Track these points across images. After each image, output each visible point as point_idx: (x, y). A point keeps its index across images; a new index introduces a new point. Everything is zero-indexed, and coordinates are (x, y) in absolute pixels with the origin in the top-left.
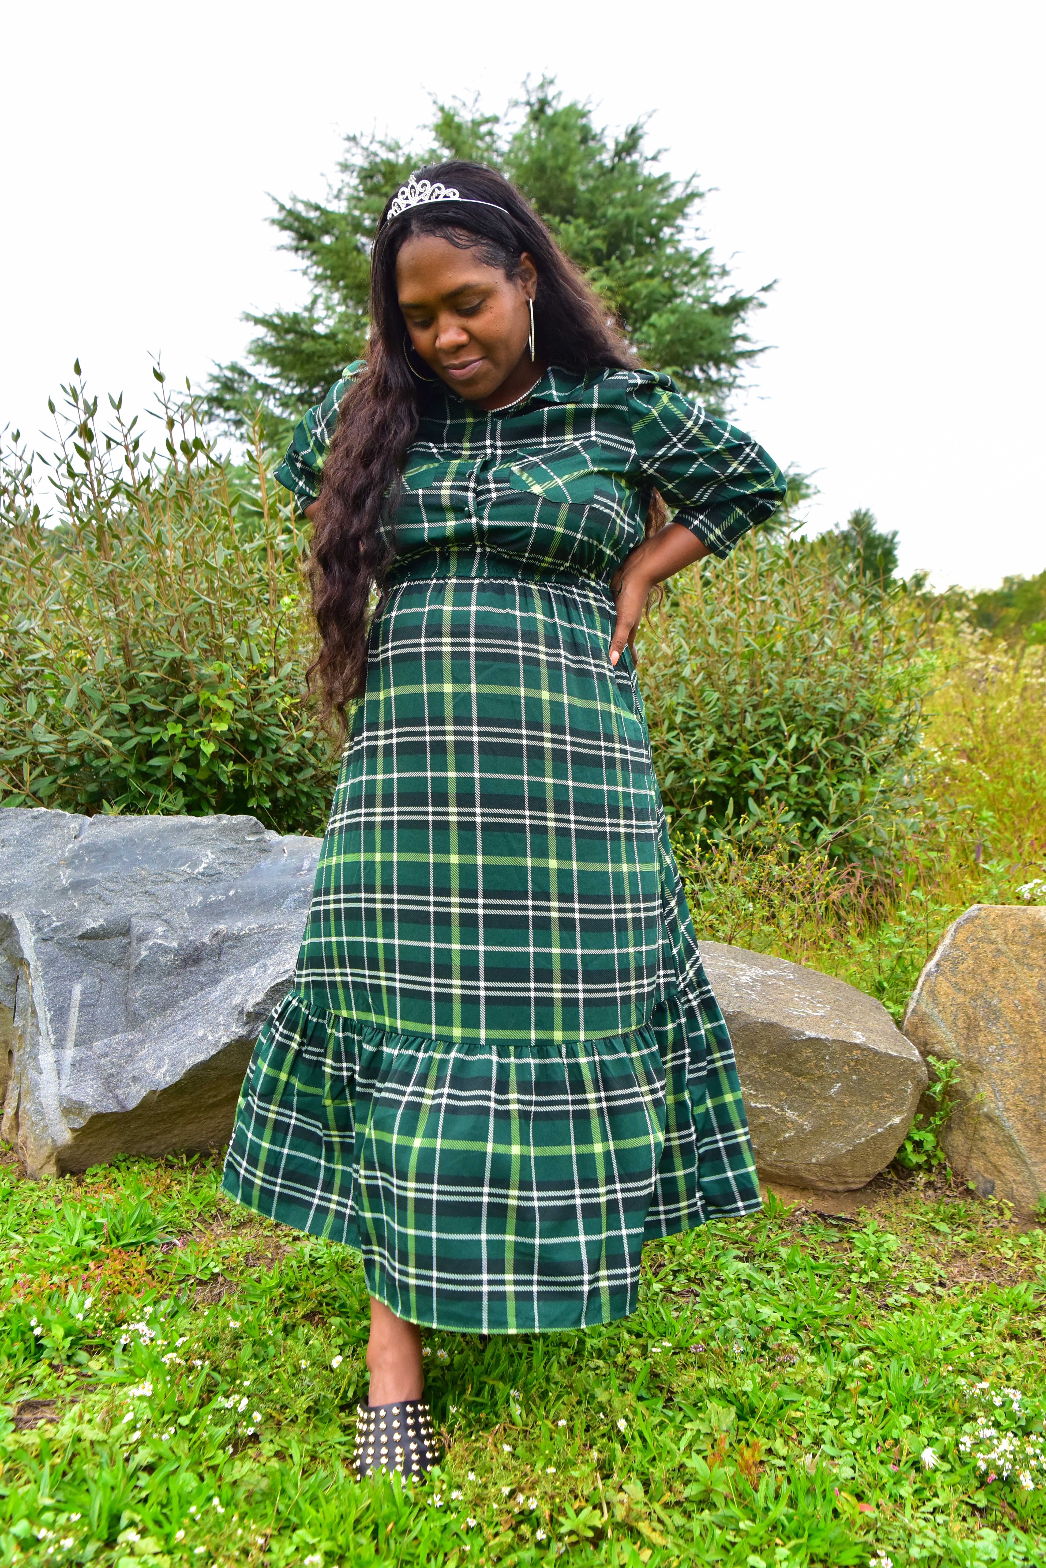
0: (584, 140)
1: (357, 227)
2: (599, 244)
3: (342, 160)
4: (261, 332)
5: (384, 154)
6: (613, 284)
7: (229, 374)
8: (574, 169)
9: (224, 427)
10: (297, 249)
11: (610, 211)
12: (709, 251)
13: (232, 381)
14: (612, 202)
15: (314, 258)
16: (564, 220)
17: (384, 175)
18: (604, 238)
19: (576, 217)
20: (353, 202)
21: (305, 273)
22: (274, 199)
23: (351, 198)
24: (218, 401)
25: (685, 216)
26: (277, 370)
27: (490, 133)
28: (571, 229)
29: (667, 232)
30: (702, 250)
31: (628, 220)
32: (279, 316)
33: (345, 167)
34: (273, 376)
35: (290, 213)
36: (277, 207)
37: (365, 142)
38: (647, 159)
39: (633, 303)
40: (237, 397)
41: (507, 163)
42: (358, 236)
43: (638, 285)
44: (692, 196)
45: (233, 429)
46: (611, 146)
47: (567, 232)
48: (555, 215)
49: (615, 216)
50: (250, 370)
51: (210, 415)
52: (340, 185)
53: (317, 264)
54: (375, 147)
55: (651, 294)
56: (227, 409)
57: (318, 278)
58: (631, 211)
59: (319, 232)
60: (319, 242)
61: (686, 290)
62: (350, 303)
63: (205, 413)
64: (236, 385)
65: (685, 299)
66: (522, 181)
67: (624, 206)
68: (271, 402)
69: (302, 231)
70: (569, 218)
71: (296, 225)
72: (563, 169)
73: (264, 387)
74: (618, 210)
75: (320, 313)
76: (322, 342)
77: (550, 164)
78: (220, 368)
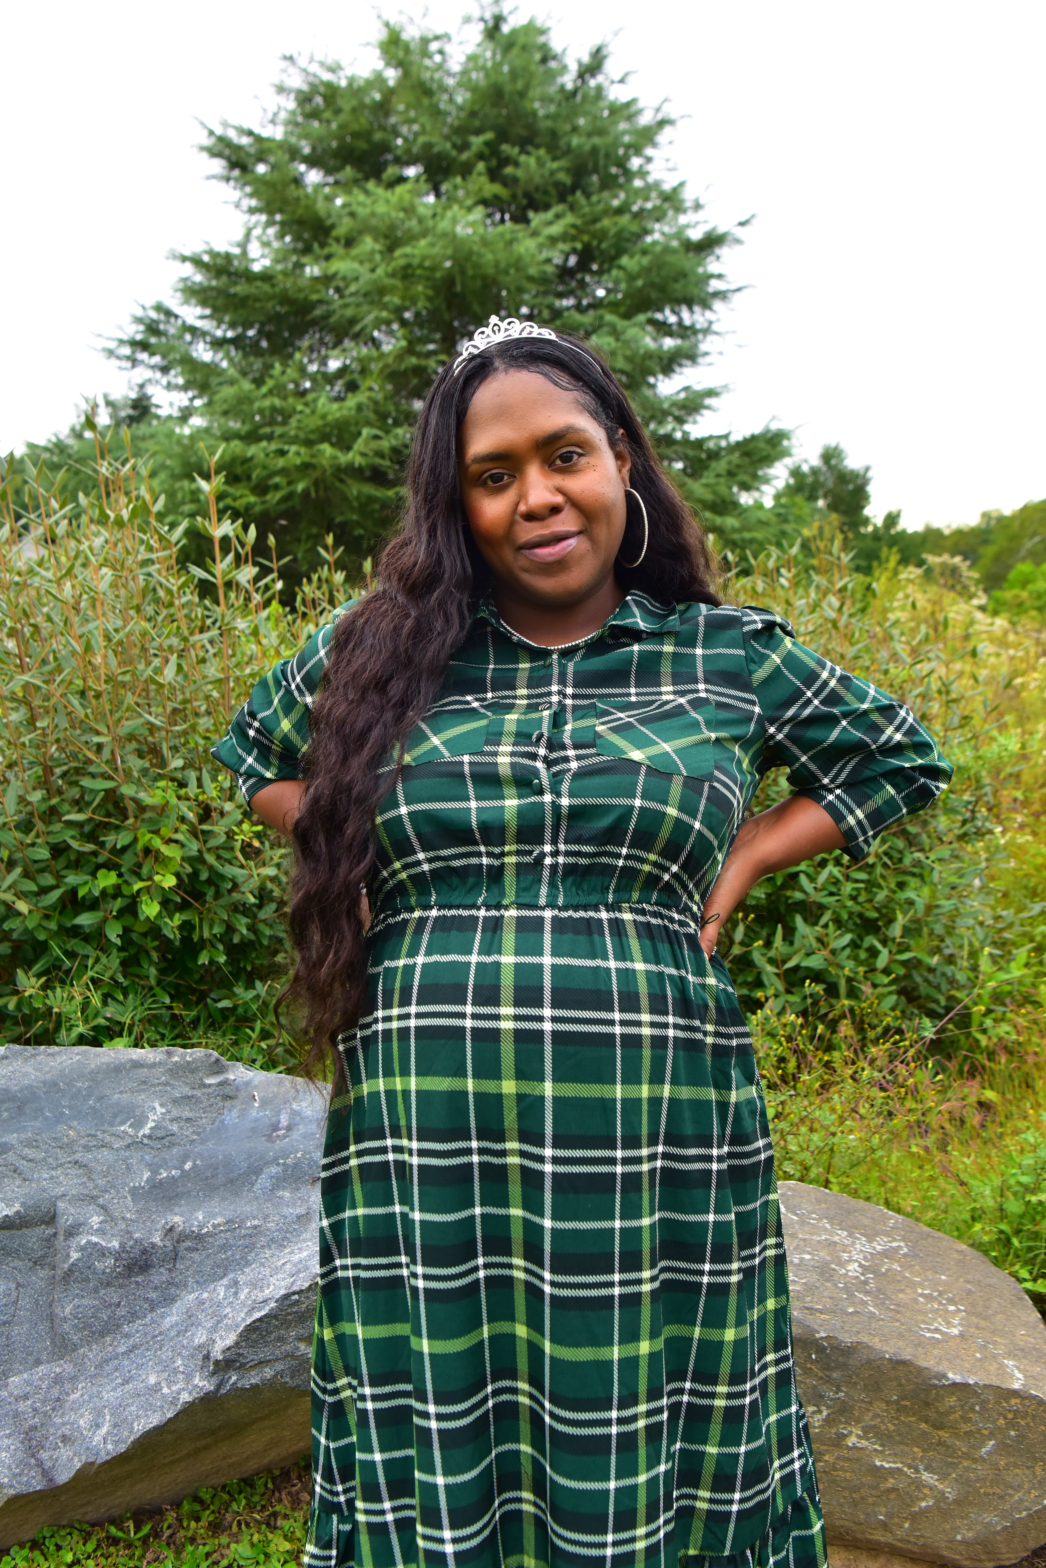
0: (544, 60)
1: (294, 154)
2: (563, 177)
3: (277, 81)
4: (188, 270)
5: (326, 76)
6: (579, 222)
7: (153, 315)
8: (535, 92)
9: (148, 374)
10: (228, 179)
11: (575, 141)
12: (682, 184)
13: (157, 322)
14: (575, 129)
15: (248, 189)
16: (523, 151)
17: (325, 97)
18: (568, 170)
19: (537, 147)
20: (290, 128)
21: (237, 205)
22: (203, 124)
23: (287, 123)
24: (144, 346)
25: (654, 145)
26: (208, 312)
27: (441, 52)
28: (532, 161)
29: (635, 163)
30: (675, 183)
31: (594, 151)
32: (211, 253)
33: (281, 89)
34: (202, 317)
35: (221, 139)
36: (205, 133)
37: (303, 62)
38: (613, 82)
39: (600, 242)
40: (164, 340)
41: (459, 85)
42: (296, 163)
43: (606, 222)
44: (662, 123)
45: (158, 375)
46: (573, 68)
47: (527, 166)
48: (514, 145)
49: (580, 147)
50: (177, 310)
51: (135, 362)
52: (275, 109)
53: (251, 196)
54: (314, 68)
55: (619, 235)
56: (152, 354)
57: (252, 211)
58: (597, 140)
59: (252, 160)
60: (253, 172)
61: (657, 226)
62: (288, 239)
63: (128, 358)
64: (162, 327)
65: (657, 236)
66: (476, 107)
67: (590, 135)
68: (201, 346)
69: (234, 158)
70: (530, 148)
71: (227, 152)
72: (522, 94)
73: (193, 330)
74: (583, 139)
75: (255, 250)
76: (259, 283)
77: (508, 88)
78: (144, 308)
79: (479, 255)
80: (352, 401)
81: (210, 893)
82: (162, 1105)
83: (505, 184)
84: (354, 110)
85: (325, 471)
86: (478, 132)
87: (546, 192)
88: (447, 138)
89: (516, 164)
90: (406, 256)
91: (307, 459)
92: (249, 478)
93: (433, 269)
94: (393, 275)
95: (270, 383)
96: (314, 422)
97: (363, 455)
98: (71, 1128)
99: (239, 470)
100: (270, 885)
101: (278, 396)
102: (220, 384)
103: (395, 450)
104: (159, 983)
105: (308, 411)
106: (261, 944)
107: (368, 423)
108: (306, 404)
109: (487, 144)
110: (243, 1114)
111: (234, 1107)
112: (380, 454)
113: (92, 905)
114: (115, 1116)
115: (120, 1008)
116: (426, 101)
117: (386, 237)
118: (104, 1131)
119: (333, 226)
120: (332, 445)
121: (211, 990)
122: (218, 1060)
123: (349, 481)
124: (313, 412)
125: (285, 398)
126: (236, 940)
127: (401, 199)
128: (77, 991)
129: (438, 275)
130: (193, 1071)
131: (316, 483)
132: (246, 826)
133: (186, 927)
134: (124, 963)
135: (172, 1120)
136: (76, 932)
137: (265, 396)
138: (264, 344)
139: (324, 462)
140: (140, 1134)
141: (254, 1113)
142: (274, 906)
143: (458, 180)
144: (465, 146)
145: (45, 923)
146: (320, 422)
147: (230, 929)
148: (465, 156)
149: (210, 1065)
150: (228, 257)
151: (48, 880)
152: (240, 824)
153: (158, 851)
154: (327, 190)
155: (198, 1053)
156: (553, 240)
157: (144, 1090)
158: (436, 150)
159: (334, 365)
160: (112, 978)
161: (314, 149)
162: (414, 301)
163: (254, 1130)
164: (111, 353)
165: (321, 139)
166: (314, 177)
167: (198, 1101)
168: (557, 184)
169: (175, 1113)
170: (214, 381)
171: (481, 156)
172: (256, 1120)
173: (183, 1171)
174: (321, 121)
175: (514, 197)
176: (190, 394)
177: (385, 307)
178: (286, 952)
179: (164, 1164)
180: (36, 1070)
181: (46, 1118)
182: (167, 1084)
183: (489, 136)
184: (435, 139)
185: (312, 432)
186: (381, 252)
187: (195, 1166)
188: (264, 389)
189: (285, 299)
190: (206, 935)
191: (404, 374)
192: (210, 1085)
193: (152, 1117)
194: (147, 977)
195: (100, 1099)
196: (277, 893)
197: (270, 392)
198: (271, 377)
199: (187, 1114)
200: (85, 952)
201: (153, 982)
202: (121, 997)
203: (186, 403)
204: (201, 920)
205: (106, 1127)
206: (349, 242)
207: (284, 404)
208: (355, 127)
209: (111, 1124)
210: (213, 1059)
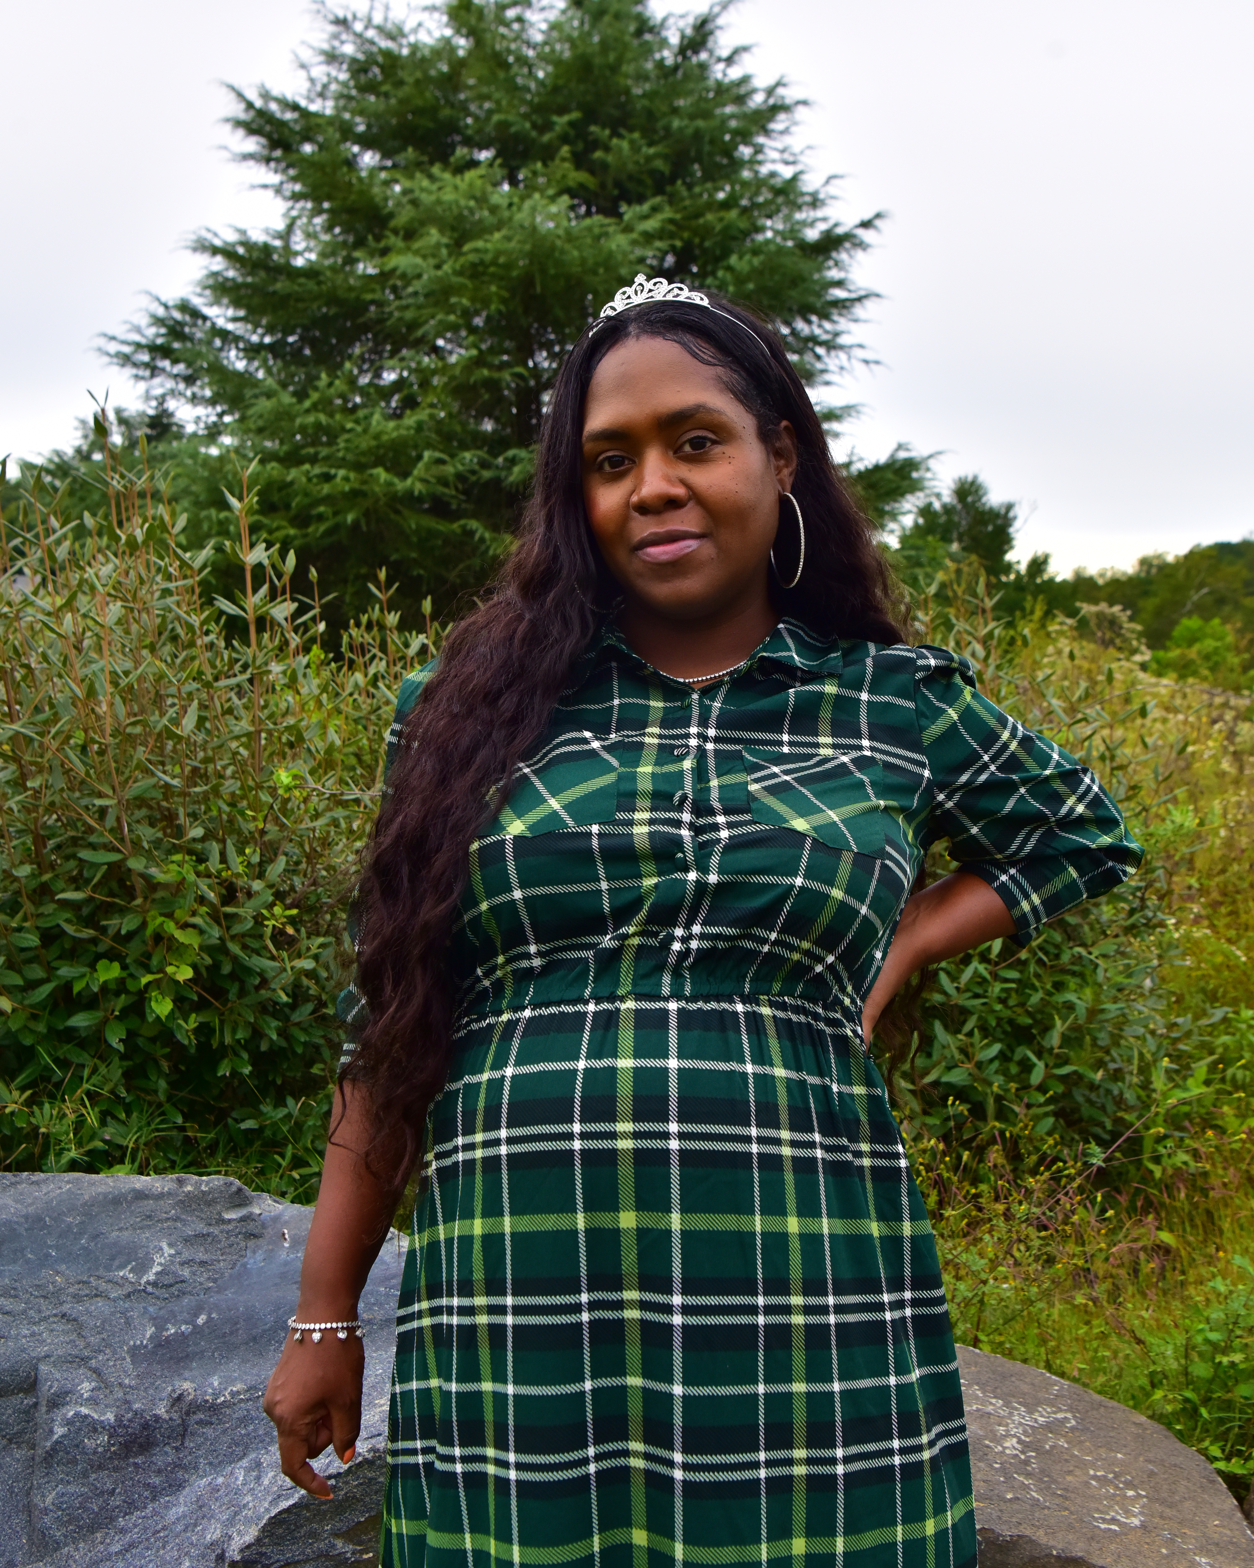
0: (640, 32)
1: (347, 132)
2: (659, 164)
3: (328, 48)
4: (219, 263)
5: (385, 44)
6: (678, 216)
7: (177, 315)
8: (628, 68)
9: (170, 384)
10: (268, 160)
11: (675, 124)
12: (798, 176)
13: (182, 324)
14: (675, 111)
15: (292, 172)
16: (615, 134)
17: (382, 67)
18: (665, 157)
19: (631, 130)
20: (342, 103)
21: (278, 190)
23: (339, 96)
24: (164, 351)
25: (767, 133)
26: (241, 313)
27: (520, 19)
28: (625, 145)
29: (744, 151)
30: (790, 175)
31: (698, 135)
32: (245, 244)
33: (332, 57)
34: (235, 320)
35: (262, 113)
36: (243, 106)
37: (358, 27)
38: (718, 60)
39: (703, 240)
40: (189, 345)
41: (541, 57)
42: (348, 144)
43: (710, 217)
44: (776, 108)
45: (182, 386)
46: (674, 39)
47: (620, 149)
48: (604, 127)
49: (681, 129)
50: (205, 310)
51: (154, 371)
52: (325, 80)
53: (294, 179)
54: (371, 33)
55: (725, 232)
56: (175, 362)
57: (296, 197)
58: (700, 123)
59: (298, 138)
60: (298, 151)
61: (769, 223)
62: (337, 230)
63: (146, 365)
64: (187, 330)
65: (769, 234)
66: (561, 82)
67: (692, 117)
68: (233, 353)
69: (275, 136)
70: (623, 131)
71: (268, 128)
72: (614, 69)
73: (224, 334)
74: (686, 122)
75: (298, 242)
76: (302, 280)
77: (598, 61)
78: (166, 307)
79: (563, 252)
80: (410, 420)
81: (233, 990)
82: (170, 1245)
83: (592, 172)
84: (417, 82)
85: (377, 500)
86: (562, 111)
87: (640, 182)
88: (526, 116)
89: (607, 149)
90: (476, 250)
91: (357, 486)
92: (288, 507)
93: (508, 266)
94: (459, 273)
95: (315, 396)
96: (365, 443)
97: (423, 480)
98: (58, 1273)
99: (275, 497)
100: (305, 981)
101: (323, 411)
102: (256, 396)
103: (460, 477)
104: (169, 1099)
105: (359, 429)
106: (294, 1053)
107: (429, 446)
108: (357, 422)
109: (571, 124)
110: (270, 1256)
111: (258, 1247)
112: (443, 481)
113: (90, 1002)
114: (113, 1258)
115: (122, 1129)
116: (501, 75)
117: (453, 229)
118: (99, 1277)
119: (391, 215)
120: (387, 470)
121: (232, 1109)
122: (240, 1190)
123: (406, 512)
124: (365, 431)
125: (331, 415)
126: (264, 1047)
127: (471, 185)
128: (68, 1108)
129: (515, 273)
130: (209, 1204)
131: (367, 514)
132: (277, 910)
133: (203, 1030)
134: (127, 1075)
135: (182, 1264)
136: (70, 1035)
137: (308, 411)
138: (307, 352)
139: (377, 489)
140: (144, 1280)
141: (283, 1255)
142: (310, 1007)
143: (539, 165)
144: (548, 126)
145: (32, 1025)
146: (373, 443)
147: (257, 1034)
148: (546, 138)
149: (231, 1196)
150: (267, 249)
151: (37, 972)
152: (270, 906)
153: (172, 938)
154: (383, 175)
155: (217, 1181)
156: (648, 238)
157: (149, 1227)
158: (513, 130)
159: (389, 377)
160: (112, 1092)
161: (369, 126)
162: (486, 303)
163: (283, 1276)
164: (125, 360)
165: (377, 116)
166: (369, 159)
167: (215, 1240)
168: (653, 173)
169: (186, 1255)
170: (248, 393)
171: (565, 139)
172: (286, 1263)
173: (195, 1326)
174: (378, 95)
175: (603, 186)
176: (219, 409)
177: (451, 310)
178: (325, 1063)
179: (172, 1317)
180: (17, 1201)
181: (28, 1261)
182: (176, 1219)
183: (575, 115)
184: (511, 118)
185: (363, 454)
186: (447, 246)
187: (210, 1320)
188: (307, 404)
189: (332, 299)
190: (228, 1040)
191: (473, 388)
192: (230, 1221)
193: (158, 1259)
194: (156, 1092)
195: (95, 1237)
196: (314, 990)
197: (315, 407)
198: (316, 389)
199: (201, 1256)
200: (80, 1061)
201: (162, 1097)
202: (123, 1116)
203: (213, 419)
204: (222, 1022)
205: (101, 1272)
206: (410, 234)
207: (330, 421)
208: (419, 102)
209: (108, 1268)
210: (234, 1189)
